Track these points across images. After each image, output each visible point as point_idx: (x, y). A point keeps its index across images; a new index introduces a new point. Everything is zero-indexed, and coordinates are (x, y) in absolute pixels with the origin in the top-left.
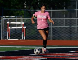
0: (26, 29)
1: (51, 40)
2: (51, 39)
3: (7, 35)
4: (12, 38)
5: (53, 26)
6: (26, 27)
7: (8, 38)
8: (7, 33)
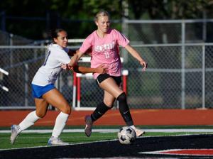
0: (129, 79)
1: (204, 108)
2: (204, 105)
3: (72, 96)
4: (87, 106)
5: (208, 67)
6: (129, 72)
7: (76, 106)
8: (72, 91)
